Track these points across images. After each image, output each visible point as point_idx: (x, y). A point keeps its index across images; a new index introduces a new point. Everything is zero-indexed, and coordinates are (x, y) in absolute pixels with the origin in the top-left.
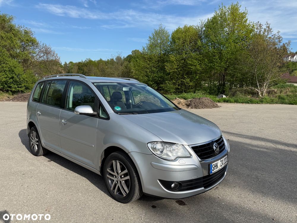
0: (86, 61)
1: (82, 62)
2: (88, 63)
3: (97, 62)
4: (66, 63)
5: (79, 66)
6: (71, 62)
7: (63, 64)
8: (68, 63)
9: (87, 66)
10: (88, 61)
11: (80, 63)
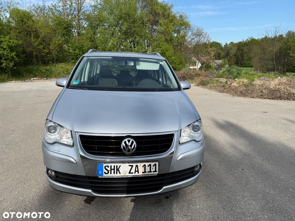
0: (247, 40)
1: (243, 41)
2: (249, 42)
3: (260, 41)
4: (226, 44)
5: (239, 46)
6: (231, 43)
7: (223, 46)
8: (228, 44)
9: (247, 45)
10: (250, 40)
11: (240, 43)
